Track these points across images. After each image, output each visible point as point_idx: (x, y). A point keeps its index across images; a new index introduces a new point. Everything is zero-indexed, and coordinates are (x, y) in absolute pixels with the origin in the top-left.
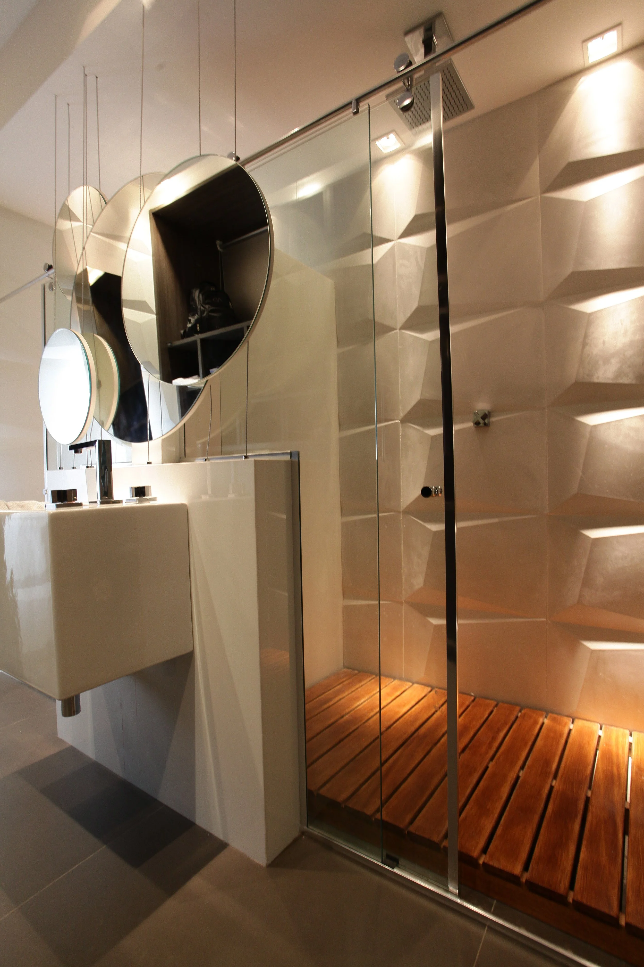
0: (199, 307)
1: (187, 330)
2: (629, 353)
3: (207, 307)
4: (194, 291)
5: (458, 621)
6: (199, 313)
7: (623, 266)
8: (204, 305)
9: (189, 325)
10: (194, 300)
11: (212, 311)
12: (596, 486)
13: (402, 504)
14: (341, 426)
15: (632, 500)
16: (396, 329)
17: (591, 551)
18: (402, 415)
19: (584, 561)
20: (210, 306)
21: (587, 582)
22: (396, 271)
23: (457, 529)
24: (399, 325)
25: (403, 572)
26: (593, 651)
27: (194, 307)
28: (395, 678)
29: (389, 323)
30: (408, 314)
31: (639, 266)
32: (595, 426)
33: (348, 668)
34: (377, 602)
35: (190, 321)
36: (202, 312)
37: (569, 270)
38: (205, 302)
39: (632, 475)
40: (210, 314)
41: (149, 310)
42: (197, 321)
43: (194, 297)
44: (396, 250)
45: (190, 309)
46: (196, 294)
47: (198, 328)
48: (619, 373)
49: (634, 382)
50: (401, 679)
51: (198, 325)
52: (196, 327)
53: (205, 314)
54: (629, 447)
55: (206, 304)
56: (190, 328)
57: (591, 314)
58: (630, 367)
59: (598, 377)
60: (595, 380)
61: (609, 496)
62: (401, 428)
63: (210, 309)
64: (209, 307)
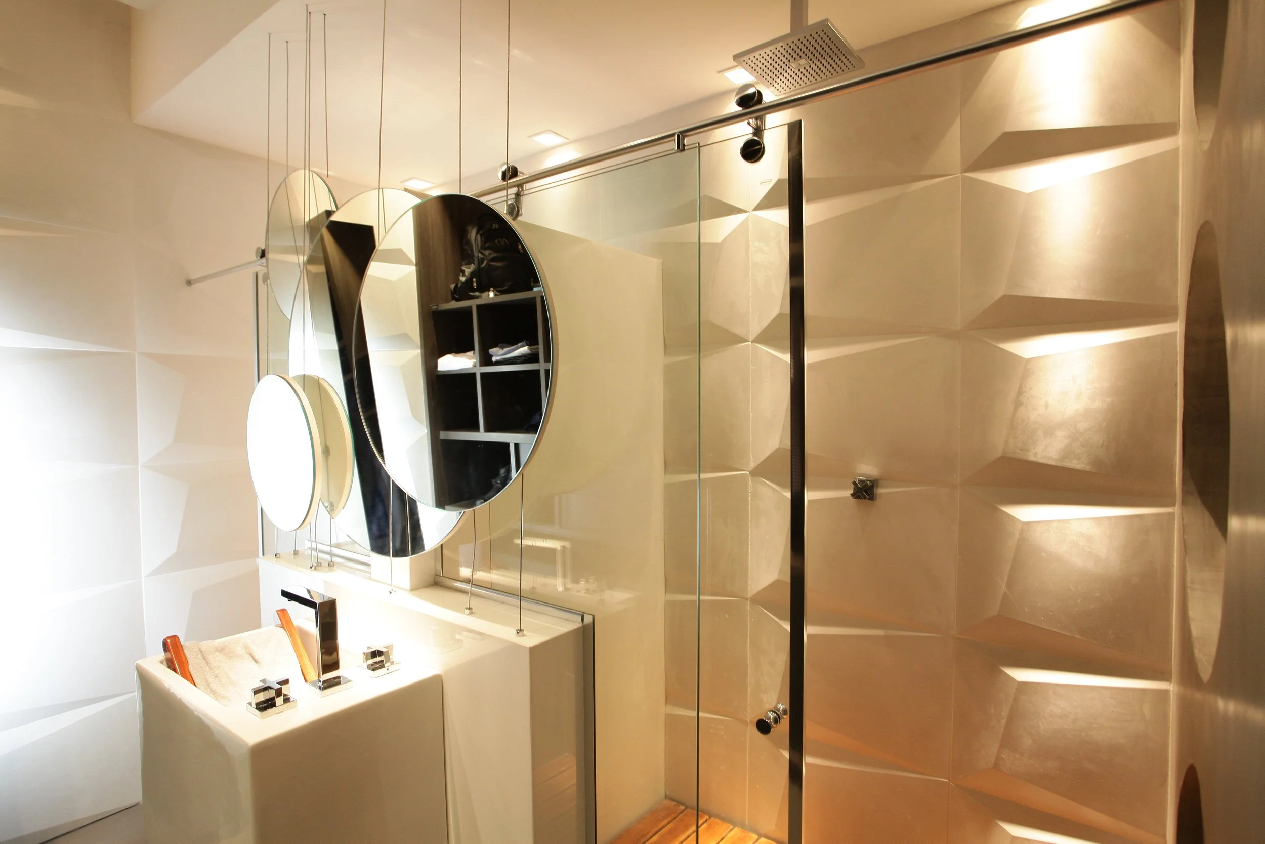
0: (476, 254)
1: (459, 285)
2: (1083, 426)
3: (487, 252)
4: (469, 228)
5: (806, 758)
6: (476, 262)
7: (1079, 296)
8: (482, 251)
9: (463, 279)
10: (468, 242)
11: (493, 260)
12: (1026, 610)
13: (749, 588)
14: (668, 467)
15: (1078, 637)
16: (747, 341)
17: (1016, 700)
18: (752, 465)
19: (1005, 712)
20: (492, 252)
21: (1008, 741)
22: (750, 256)
23: (808, 635)
24: (752, 337)
25: (749, 681)
26: (1015, 839)
27: (469, 252)
28: (734, 824)
29: (738, 330)
30: (765, 323)
31: (1103, 300)
32: (1027, 524)
33: (672, 800)
34: (695, 714)
35: (463, 272)
36: (481, 261)
37: (1000, 291)
38: (483, 247)
39: (1079, 601)
40: (491, 263)
41: (407, 261)
42: (473, 274)
43: (470, 238)
44: (750, 227)
45: (463, 254)
46: (473, 234)
47: (475, 284)
48: (1067, 452)
49: (1088, 468)
50: (743, 826)
51: (474, 280)
52: (472, 282)
53: (483, 266)
54: (1078, 561)
55: (486, 249)
56: (463, 283)
57: (1029, 361)
58: (1083, 445)
59: (1035, 454)
60: (1032, 458)
61: (1045, 626)
62: (750, 482)
63: (491, 256)
64: (490, 254)
